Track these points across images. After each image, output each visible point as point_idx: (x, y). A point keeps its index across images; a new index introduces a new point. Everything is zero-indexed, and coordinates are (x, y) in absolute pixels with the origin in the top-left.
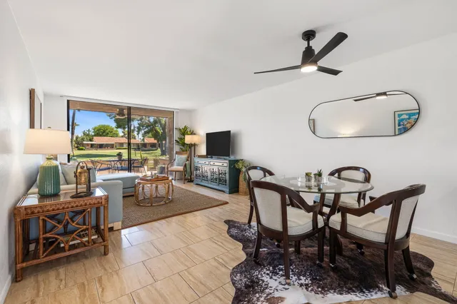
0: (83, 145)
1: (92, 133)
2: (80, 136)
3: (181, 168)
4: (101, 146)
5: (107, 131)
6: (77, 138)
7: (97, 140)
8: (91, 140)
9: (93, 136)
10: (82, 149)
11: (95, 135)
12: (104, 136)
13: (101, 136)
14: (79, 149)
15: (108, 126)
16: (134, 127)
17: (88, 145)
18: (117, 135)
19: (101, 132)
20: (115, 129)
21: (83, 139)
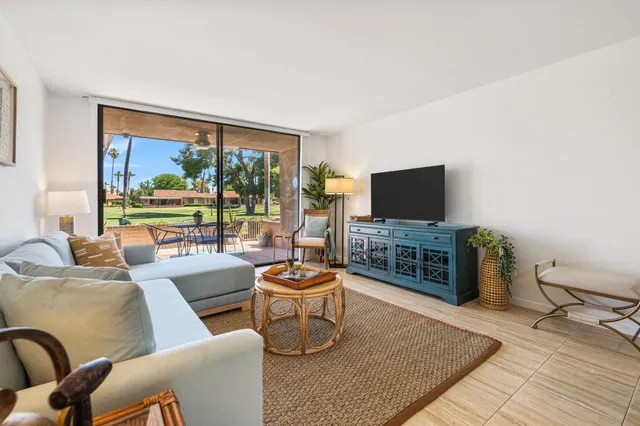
0: (140, 201)
1: (152, 186)
2: (136, 189)
3: (320, 242)
4: (164, 202)
5: (172, 183)
6: (132, 191)
7: (159, 195)
8: (150, 195)
9: (153, 189)
10: (139, 207)
11: (156, 188)
12: (168, 189)
13: (163, 188)
14: (135, 207)
15: (173, 176)
16: (210, 176)
17: (146, 200)
18: (184, 188)
19: (164, 183)
20: (182, 180)
21: (140, 193)
